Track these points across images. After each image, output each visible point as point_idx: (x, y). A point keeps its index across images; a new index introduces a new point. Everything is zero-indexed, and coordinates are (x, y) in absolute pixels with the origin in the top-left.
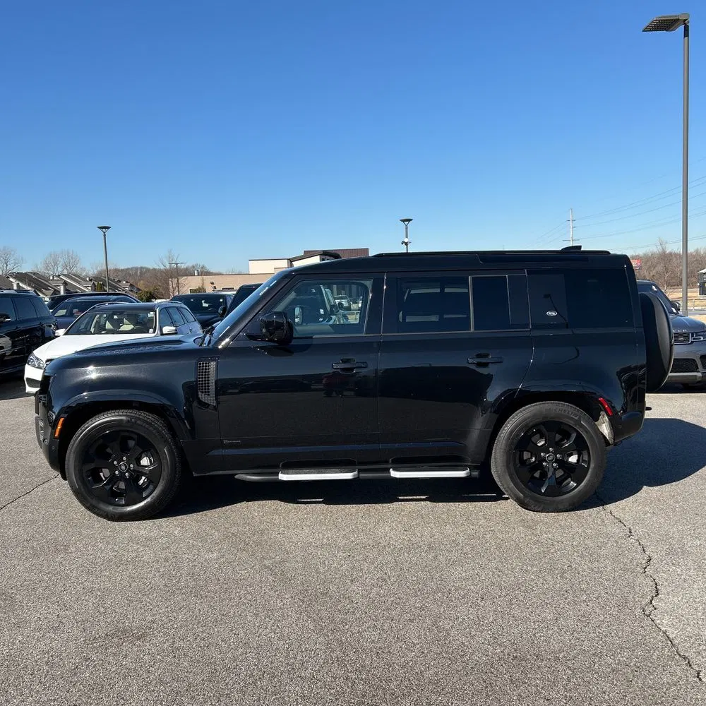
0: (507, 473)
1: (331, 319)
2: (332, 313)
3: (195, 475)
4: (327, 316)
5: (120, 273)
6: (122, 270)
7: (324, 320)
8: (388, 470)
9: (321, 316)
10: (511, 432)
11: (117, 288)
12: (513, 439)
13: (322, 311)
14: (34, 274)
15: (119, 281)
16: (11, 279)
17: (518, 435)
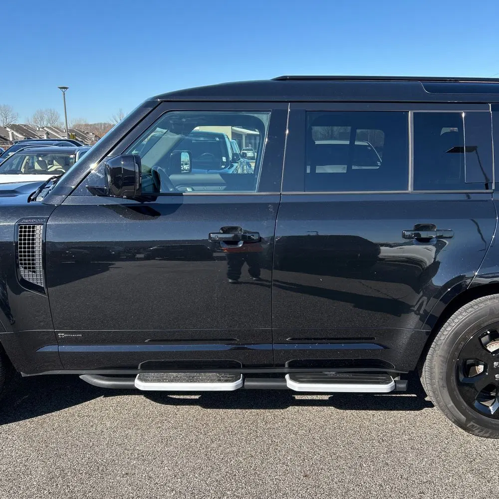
0: (446, 389)
1: (232, 166)
2: (234, 161)
3: (23, 375)
4: (229, 164)
5: (89, 127)
6: (91, 125)
7: (225, 168)
8: (282, 376)
9: (223, 163)
10: (456, 334)
11: (86, 138)
12: (459, 343)
13: (224, 159)
14: (25, 126)
15: (88, 133)
16: (8, 129)
17: (464, 339)
